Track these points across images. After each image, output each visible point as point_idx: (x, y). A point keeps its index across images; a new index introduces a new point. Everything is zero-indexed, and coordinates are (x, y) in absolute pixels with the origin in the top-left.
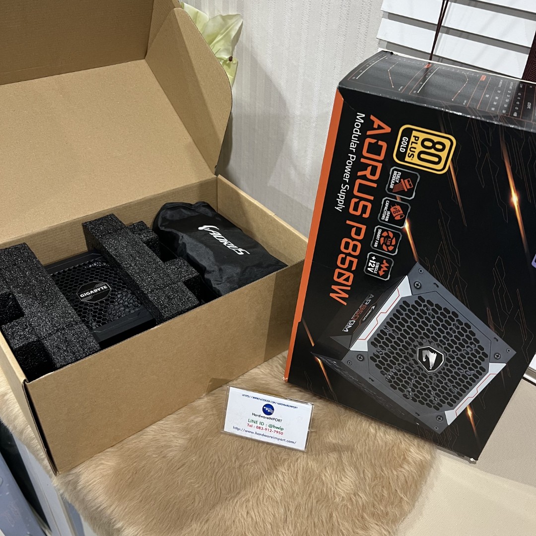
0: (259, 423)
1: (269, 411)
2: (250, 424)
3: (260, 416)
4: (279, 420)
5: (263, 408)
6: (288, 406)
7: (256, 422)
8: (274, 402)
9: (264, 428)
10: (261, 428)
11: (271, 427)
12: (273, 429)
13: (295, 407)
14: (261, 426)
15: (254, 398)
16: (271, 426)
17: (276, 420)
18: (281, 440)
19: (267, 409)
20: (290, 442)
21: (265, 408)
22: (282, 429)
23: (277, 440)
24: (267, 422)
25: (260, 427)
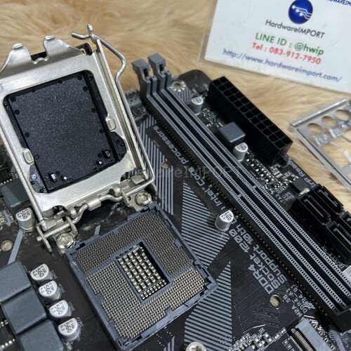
0: (276, 40)
1: (301, 14)
2: (259, 43)
4: (318, 34)
10: (279, 52)
12: (303, 53)
14: (279, 47)
16: (299, 47)
17: (313, 33)
19: (297, 11)
20: (329, 78)
21: (294, 7)
22: (321, 53)
23: (304, 75)
25: (276, 50)
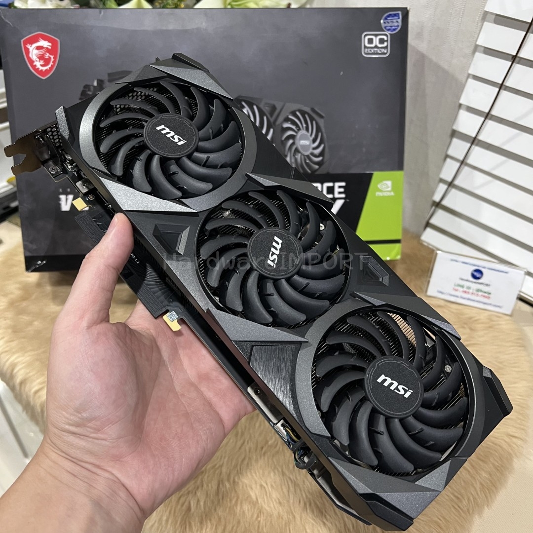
3: (467, 281)
5: (472, 273)
7: (463, 286)
8: (484, 267)
9: (470, 292)
11: (479, 292)
15: (463, 262)
18: (487, 304)
24: (474, 286)
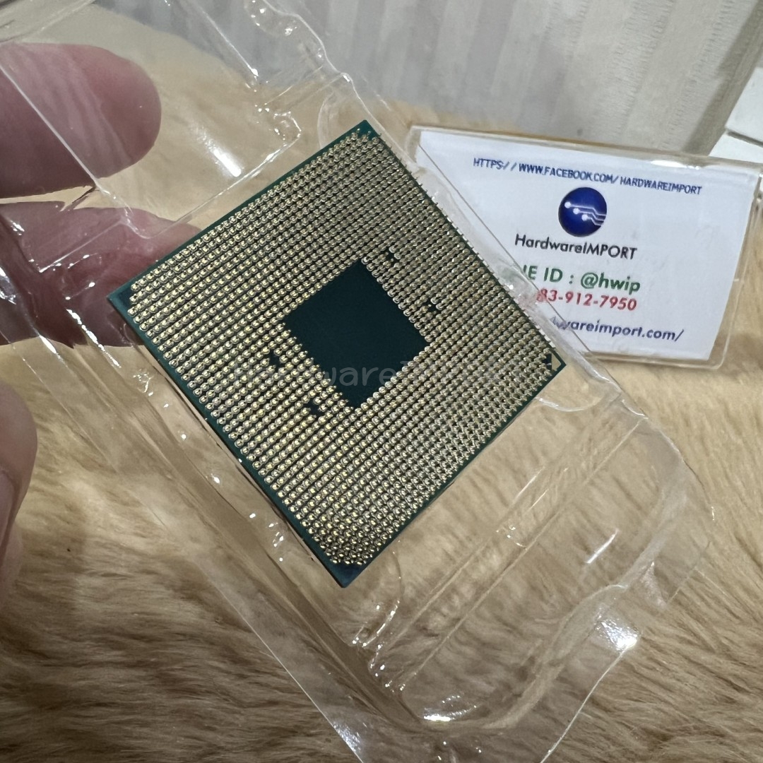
0: (540, 273)
1: (585, 218)
3: (547, 244)
4: (624, 252)
5: (562, 209)
6: (663, 185)
8: (608, 178)
9: (562, 293)
10: (550, 295)
11: (593, 285)
12: (598, 292)
13: (693, 189)
14: (549, 285)
15: (523, 167)
16: (589, 280)
17: (614, 251)
18: (628, 331)
19: (576, 211)
20: (658, 335)
21: (568, 205)
22: (634, 287)
23: (608, 335)
24: (576, 264)
25: (544, 294)
